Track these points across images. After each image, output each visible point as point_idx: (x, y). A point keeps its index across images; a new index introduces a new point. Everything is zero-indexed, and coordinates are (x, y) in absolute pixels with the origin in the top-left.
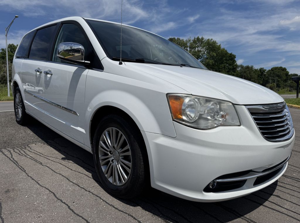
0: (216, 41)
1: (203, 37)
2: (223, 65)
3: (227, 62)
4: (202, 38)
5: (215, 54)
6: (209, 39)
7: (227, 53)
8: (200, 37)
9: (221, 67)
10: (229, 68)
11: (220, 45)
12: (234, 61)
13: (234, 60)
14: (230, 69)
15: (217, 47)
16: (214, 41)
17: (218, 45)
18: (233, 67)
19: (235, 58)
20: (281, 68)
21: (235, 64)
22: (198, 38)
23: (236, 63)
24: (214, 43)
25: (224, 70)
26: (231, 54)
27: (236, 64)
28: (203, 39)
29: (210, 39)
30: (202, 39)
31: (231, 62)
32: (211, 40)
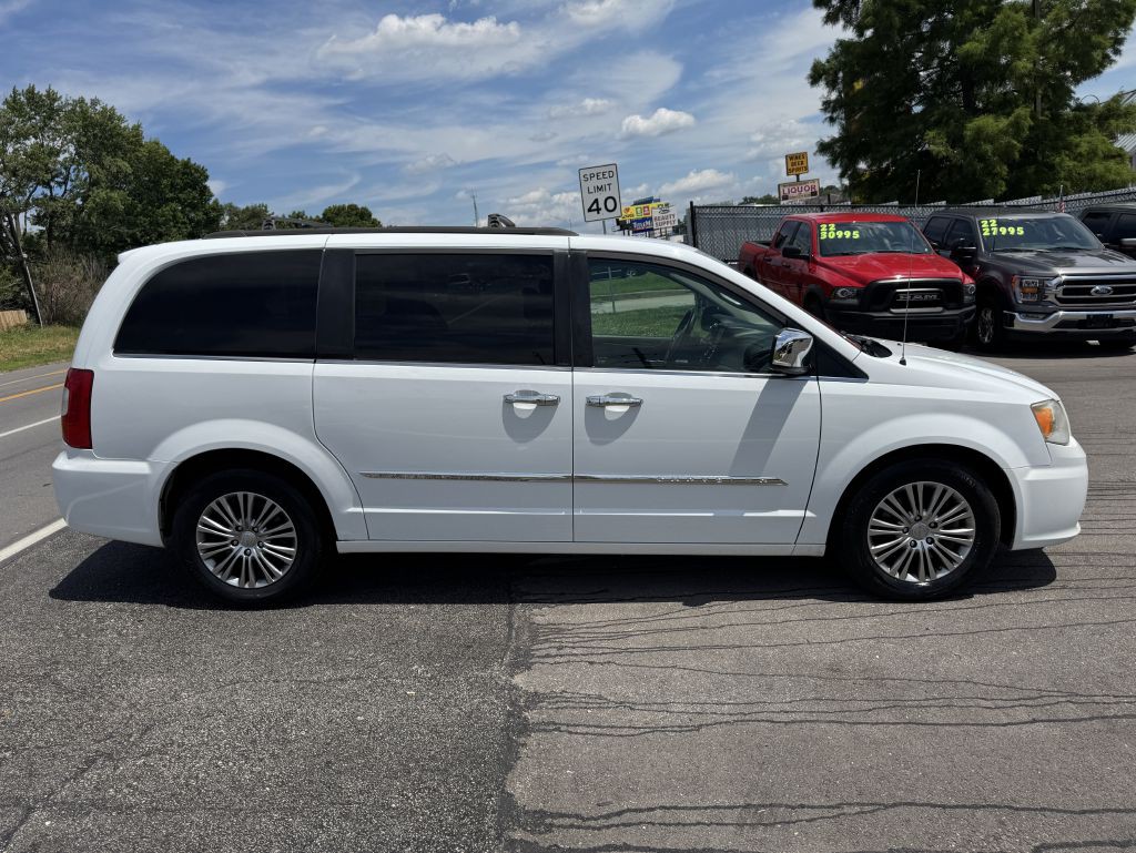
0: (113, 109)
1: (55, 88)
2: (166, 209)
3: (178, 198)
4: (48, 92)
5: (125, 165)
6: (82, 101)
7: (173, 158)
8: (41, 90)
9: (161, 220)
10: (191, 220)
11: (137, 128)
12: (205, 192)
13: (205, 187)
14: (198, 223)
15: (125, 133)
16: (104, 109)
17: (125, 129)
18: (206, 214)
19: (206, 178)
20: (353, 207)
21: (211, 202)
22: (31, 93)
23: (213, 199)
24: (110, 115)
25: (175, 230)
26: (186, 164)
27: (216, 202)
28: (55, 100)
29: (88, 101)
30: (52, 97)
31: (194, 198)
32: (95, 102)
